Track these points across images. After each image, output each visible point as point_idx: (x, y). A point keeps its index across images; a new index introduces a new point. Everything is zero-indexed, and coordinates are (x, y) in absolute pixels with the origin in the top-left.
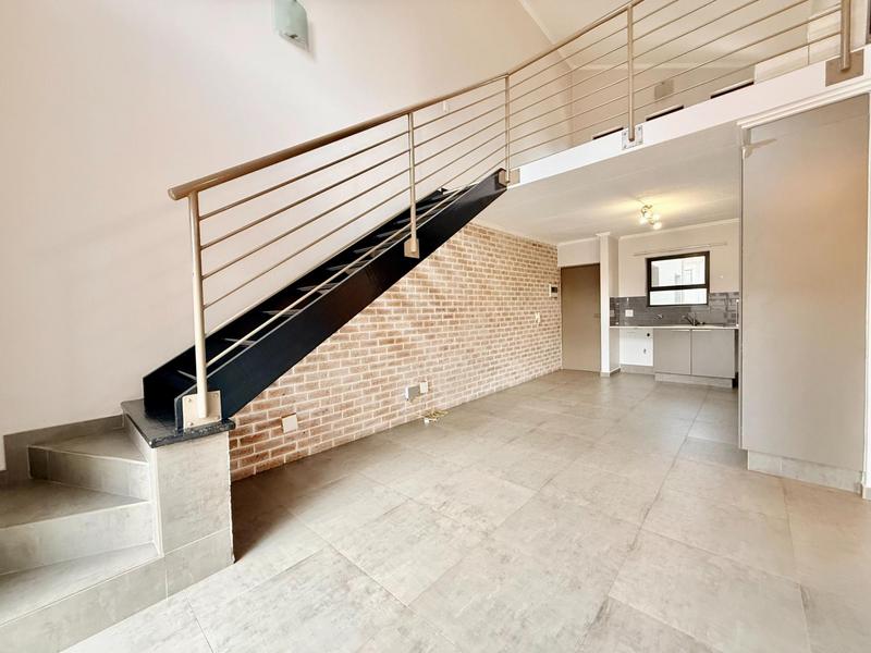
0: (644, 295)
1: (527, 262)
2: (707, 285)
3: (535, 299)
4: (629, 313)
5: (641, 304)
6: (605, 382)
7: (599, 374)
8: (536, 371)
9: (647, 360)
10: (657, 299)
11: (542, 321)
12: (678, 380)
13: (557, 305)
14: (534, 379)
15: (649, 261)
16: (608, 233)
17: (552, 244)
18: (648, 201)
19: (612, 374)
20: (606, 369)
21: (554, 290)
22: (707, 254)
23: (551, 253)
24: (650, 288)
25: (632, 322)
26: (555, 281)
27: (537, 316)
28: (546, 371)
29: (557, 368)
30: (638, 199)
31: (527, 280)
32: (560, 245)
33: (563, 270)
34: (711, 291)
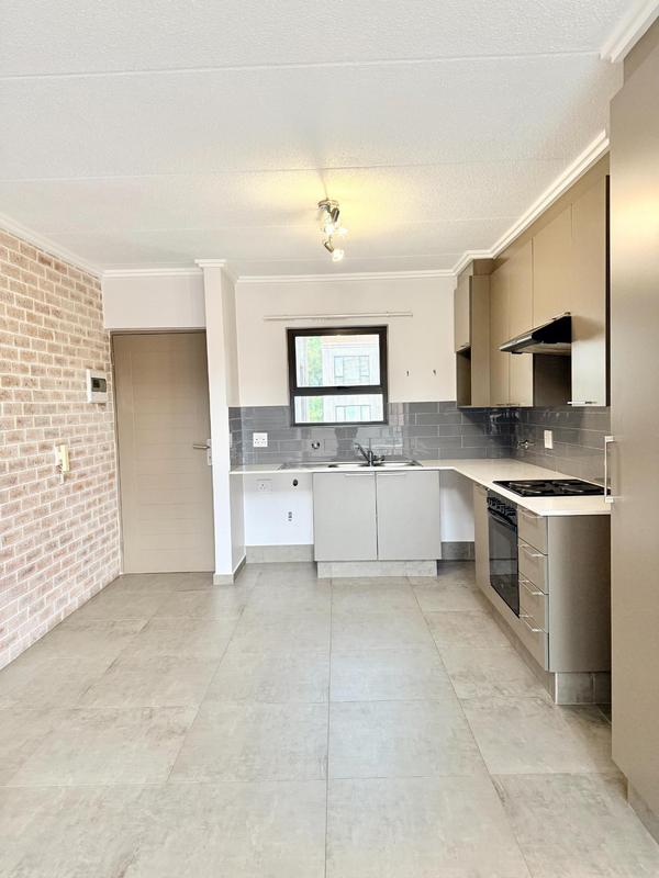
0: (286, 403)
2: (382, 388)
4: (260, 440)
5: (281, 423)
6: (224, 601)
9: (299, 534)
10: (307, 410)
12: (356, 572)
13: (106, 419)
15: (292, 334)
16: (221, 263)
17: (90, 268)
19: (237, 575)
20: (224, 567)
21: (97, 384)
22: (382, 331)
23: (87, 291)
24: (295, 391)
27: (60, 455)
33: (117, 337)
34: (391, 400)
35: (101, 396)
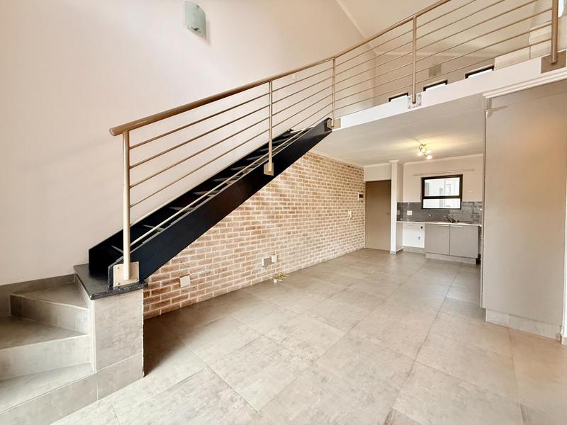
0: (420, 201)
1: (344, 177)
2: (460, 197)
3: (348, 202)
4: (409, 213)
5: (417, 208)
6: (393, 258)
7: (389, 252)
8: (348, 249)
9: (421, 244)
10: (428, 204)
11: (353, 216)
12: (441, 258)
13: (363, 206)
14: (347, 254)
15: (423, 179)
16: (397, 161)
17: (360, 166)
18: (423, 142)
19: (397, 252)
20: (393, 249)
21: (361, 196)
22: (461, 176)
23: (359, 172)
24: (423, 197)
25: (412, 219)
26: (362, 190)
27: (350, 213)
28: (355, 249)
29: (361, 247)
30: (417, 140)
31: (344, 190)
32: (365, 167)
33: (368, 183)
34: (463, 201)
35: (361, 199)
